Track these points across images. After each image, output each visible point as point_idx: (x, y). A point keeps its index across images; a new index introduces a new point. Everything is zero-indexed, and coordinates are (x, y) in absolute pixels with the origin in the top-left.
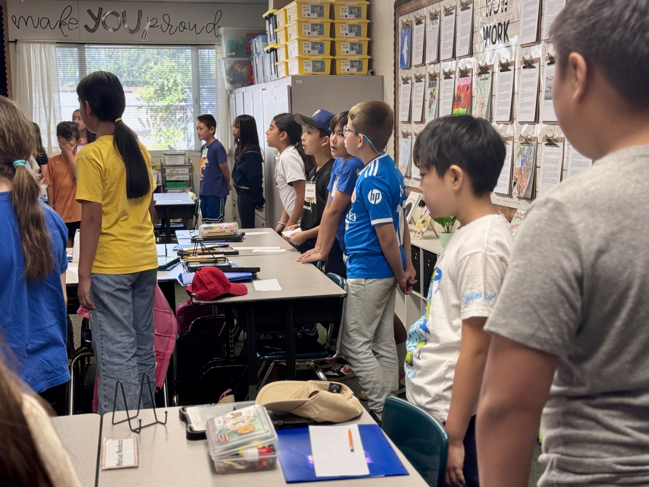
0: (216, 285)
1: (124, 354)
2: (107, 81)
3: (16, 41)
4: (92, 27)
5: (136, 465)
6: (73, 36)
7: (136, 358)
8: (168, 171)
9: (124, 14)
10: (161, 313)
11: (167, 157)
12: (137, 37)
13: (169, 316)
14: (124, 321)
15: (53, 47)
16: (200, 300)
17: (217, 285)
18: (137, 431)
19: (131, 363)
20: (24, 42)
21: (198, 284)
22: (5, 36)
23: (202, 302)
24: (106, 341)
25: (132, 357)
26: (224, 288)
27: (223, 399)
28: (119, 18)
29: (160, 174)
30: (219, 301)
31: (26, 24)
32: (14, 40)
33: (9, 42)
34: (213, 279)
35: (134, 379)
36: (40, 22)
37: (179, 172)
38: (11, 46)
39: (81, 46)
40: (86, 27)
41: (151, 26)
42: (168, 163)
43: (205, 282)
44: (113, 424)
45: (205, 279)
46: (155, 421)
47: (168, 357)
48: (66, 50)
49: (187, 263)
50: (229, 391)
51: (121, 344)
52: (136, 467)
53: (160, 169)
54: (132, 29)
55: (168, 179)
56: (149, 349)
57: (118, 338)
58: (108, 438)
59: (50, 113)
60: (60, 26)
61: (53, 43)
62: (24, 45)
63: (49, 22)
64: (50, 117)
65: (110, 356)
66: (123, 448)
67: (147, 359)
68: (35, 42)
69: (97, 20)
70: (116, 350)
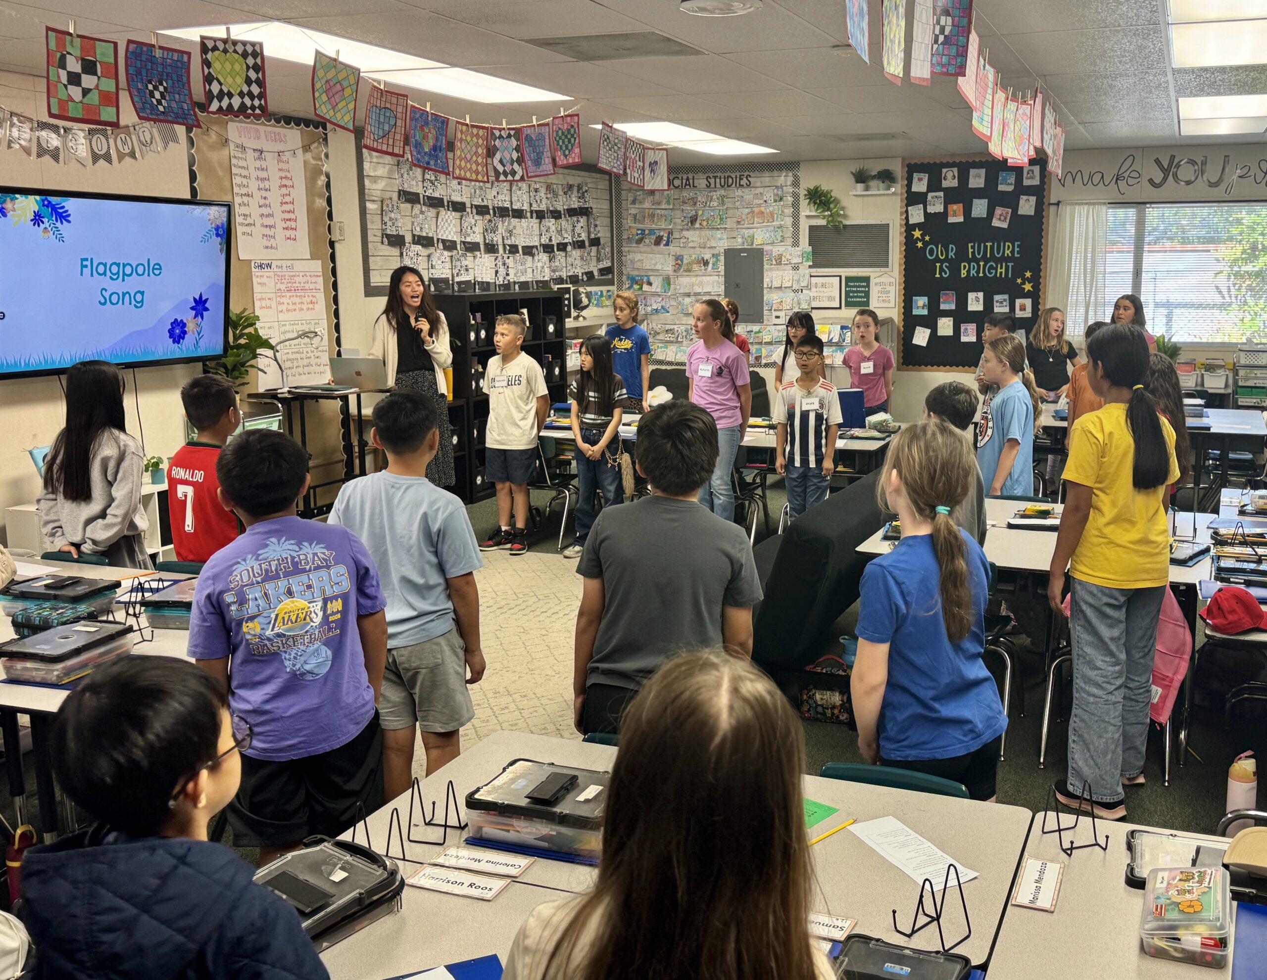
0: (1240, 616)
1: (1104, 685)
2: (1131, 337)
3: (1058, 204)
4: (1158, 181)
5: (1052, 909)
6: (1131, 194)
7: (1123, 690)
8: (1242, 373)
9: (1204, 163)
10: (1171, 626)
11: (1242, 354)
12: (1219, 192)
13: (1181, 630)
14: (1109, 643)
15: (1104, 208)
16: (1216, 631)
17: (1242, 615)
18: (1069, 852)
19: (1112, 698)
20: (1069, 204)
21: (1214, 609)
22: (1046, 197)
23: (1218, 635)
24: (1082, 663)
25: (1115, 689)
26: (1252, 620)
27: (1239, 762)
28: (1196, 167)
29: (1231, 375)
30: (1242, 638)
31: (1074, 180)
32: (1056, 202)
33: (1050, 204)
34: (1237, 607)
35: (1114, 718)
36: (1091, 177)
37: (1258, 375)
38: (1052, 209)
39: (1143, 206)
40: (1151, 181)
41: (1240, 177)
42: (1243, 362)
43: (1225, 609)
44: (1044, 833)
45: (1225, 605)
46: (1094, 842)
47: (1177, 684)
48: (1121, 212)
49: (1219, 557)
50: (1249, 753)
51: (1100, 672)
52: (1052, 912)
53: (1232, 367)
54: (1213, 181)
55: (1240, 384)
56: (1144, 681)
57: (1099, 664)
58: (1031, 856)
59: (1091, 292)
60: (1116, 182)
61: (1105, 203)
62: (1068, 207)
63: (1102, 177)
64: (1090, 297)
65: (1085, 683)
66: (1045, 876)
67: (1140, 694)
68: (1082, 204)
69: (1166, 172)
70: (1093, 678)
